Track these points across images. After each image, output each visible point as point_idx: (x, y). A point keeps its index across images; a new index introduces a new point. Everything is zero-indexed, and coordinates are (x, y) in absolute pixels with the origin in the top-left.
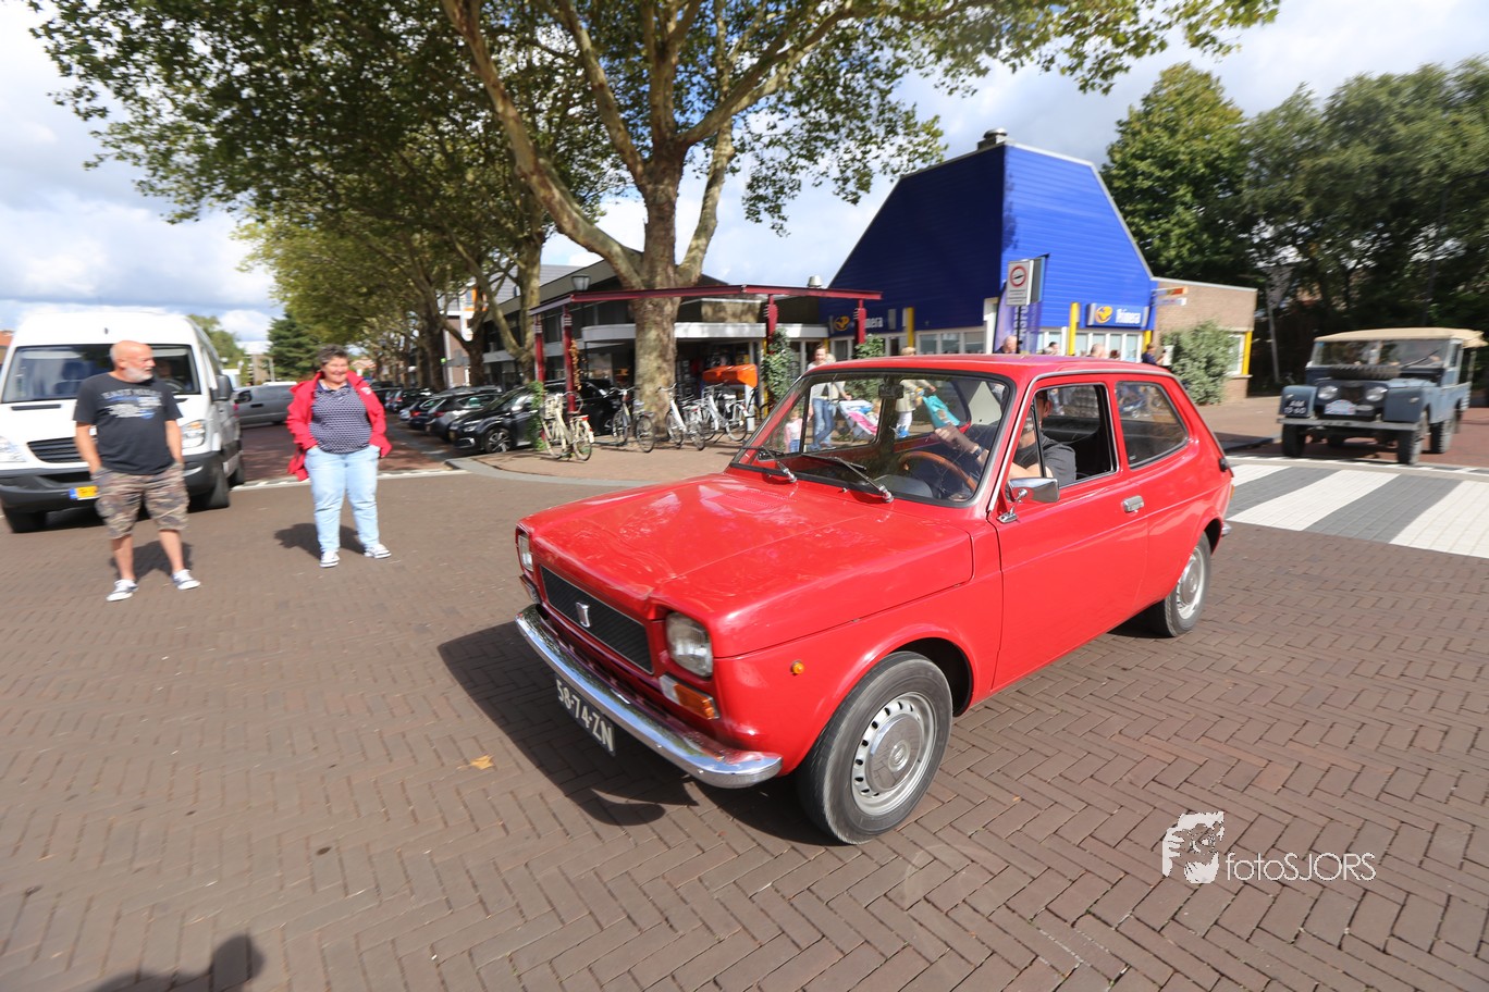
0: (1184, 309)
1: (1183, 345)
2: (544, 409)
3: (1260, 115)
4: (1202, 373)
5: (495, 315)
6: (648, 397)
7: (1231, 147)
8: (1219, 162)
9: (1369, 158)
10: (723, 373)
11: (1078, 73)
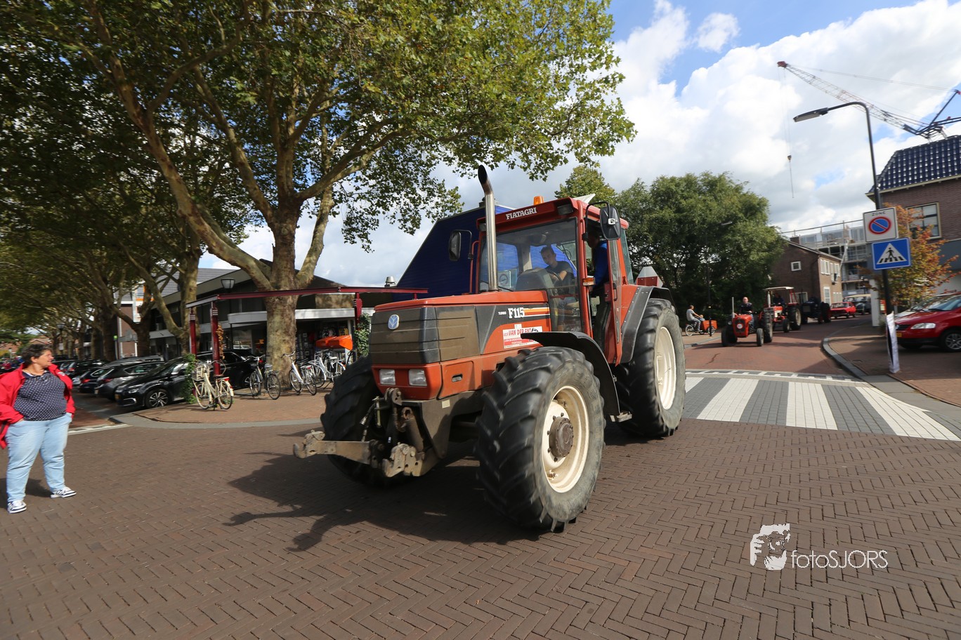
2: (195, 374)
3: (623, 192)
5: (160, 305)
6: (276, 360)
9: (673, 215)
10: (329, 341)
11: (528, 170)
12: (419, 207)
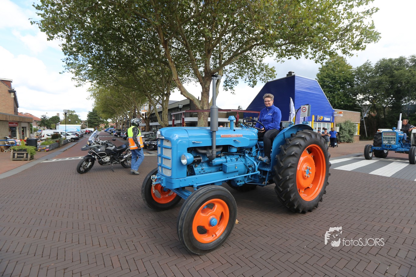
0: (342, 117)
1: (342, 127)
3: (357, 67)
4: (347, 134)
7: (350, 75)
8: (347, 79)
9: (388, 79)
11: (314, 59)
12: (257, 76)
